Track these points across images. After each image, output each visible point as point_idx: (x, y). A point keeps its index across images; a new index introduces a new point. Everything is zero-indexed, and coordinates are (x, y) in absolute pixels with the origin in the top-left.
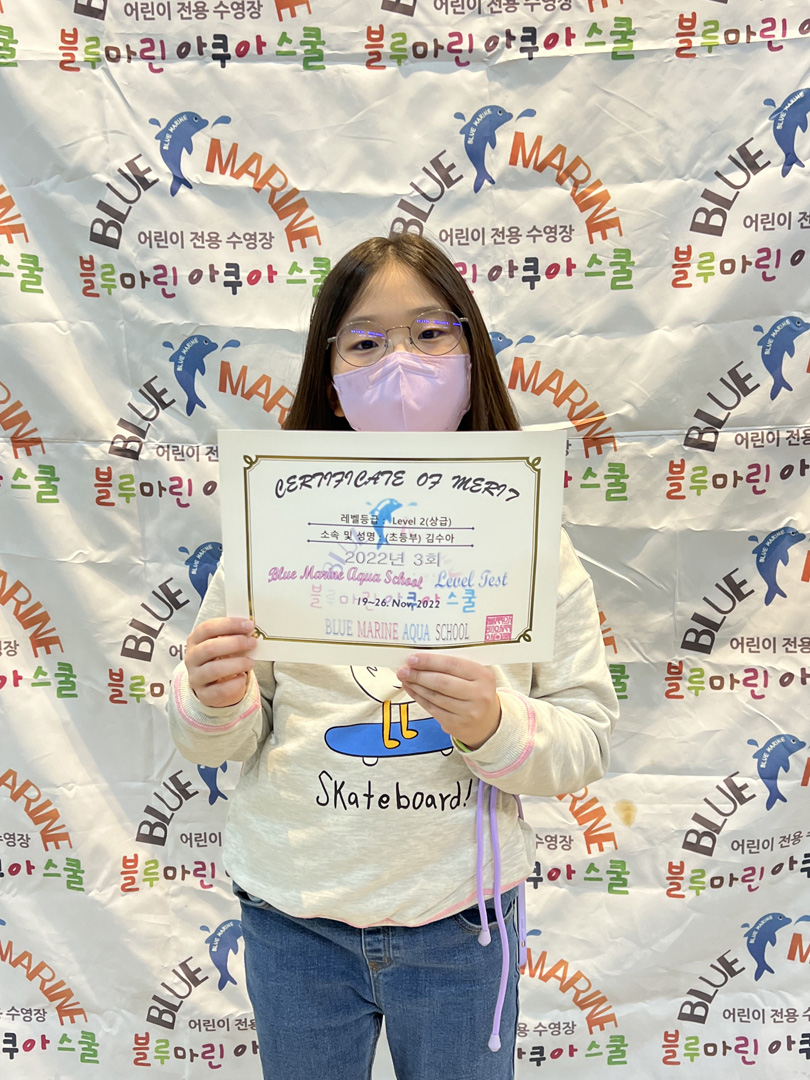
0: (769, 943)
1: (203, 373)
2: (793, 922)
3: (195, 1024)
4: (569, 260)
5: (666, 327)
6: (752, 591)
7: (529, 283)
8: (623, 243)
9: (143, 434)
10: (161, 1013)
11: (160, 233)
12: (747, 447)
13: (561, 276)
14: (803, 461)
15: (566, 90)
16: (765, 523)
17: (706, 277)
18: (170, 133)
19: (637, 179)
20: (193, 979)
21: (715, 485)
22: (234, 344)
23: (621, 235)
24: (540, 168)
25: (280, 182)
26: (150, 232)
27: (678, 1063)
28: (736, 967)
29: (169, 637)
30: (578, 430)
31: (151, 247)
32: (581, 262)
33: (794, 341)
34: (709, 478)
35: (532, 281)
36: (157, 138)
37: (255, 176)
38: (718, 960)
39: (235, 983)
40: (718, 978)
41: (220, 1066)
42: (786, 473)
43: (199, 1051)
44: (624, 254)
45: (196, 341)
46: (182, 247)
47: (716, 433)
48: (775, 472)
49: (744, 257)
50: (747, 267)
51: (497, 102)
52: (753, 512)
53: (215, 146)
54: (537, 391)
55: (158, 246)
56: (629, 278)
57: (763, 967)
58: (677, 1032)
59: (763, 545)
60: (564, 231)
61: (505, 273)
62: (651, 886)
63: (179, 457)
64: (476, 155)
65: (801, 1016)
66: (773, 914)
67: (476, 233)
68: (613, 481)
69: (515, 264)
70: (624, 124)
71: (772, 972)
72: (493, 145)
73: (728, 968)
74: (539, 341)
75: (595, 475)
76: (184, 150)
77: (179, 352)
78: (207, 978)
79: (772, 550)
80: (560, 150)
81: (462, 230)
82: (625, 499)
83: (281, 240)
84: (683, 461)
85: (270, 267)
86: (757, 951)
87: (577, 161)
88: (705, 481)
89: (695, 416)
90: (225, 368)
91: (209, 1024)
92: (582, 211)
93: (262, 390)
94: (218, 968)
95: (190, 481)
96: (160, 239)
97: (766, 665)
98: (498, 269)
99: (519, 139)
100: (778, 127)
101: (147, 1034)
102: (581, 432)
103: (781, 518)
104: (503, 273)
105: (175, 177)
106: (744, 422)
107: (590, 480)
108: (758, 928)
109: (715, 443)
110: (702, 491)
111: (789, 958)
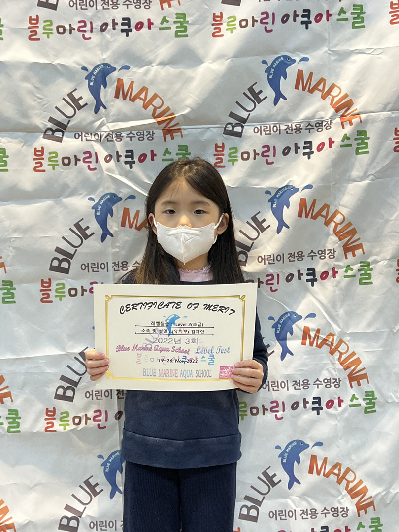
0: (295, 462)
4: (149, 20)
5: (210, 61)
6: (269, 226)
7: (125, 33)
8: (181, 10)
12: (261, 135)
13: (145, 29)
14: (296, 144)
16: (275, 182)
17: (231, 30)
21: (243, 159)
23: (180, 4)
28: (276, 480)
30: (159, 125)
32: (157, 21)
33: (286, 70)
34: (240, 155)
35: (127, 31)
38: (262, 473)
40: (264, 488)
42: (286, 152)
44: (182, 16)
47: (243, 126)
48: (279, 151)
49: (253, 17)
50: (255, 23)
52: (266, 175)
54: (133, 100)
56: (185, 31)
57: (293, 480)
58: (239, 528)
59: (275, 197)
60: (146, 2)
61: (110, 27)
65: (319, 514)
67: (91, 3)
68: (181, 155)
69: (116, 21)
71: (299, 483)
73: (271, 481)
74: (133, 69)
75: (170, 153)
79: (280, 199)
84: (223, 144)
86: (288, 468)
88: (237, 156)
89: (229, 116)
97: (278, 271)
98: (106, 24)
102: (161, 125)
103: (284, 180)
104: (109, 27)
106: (258, 120)
107: (167, 156)
108: (287, 451)
109: (242, 132)
110: (235, 162)
111: (309, 473)
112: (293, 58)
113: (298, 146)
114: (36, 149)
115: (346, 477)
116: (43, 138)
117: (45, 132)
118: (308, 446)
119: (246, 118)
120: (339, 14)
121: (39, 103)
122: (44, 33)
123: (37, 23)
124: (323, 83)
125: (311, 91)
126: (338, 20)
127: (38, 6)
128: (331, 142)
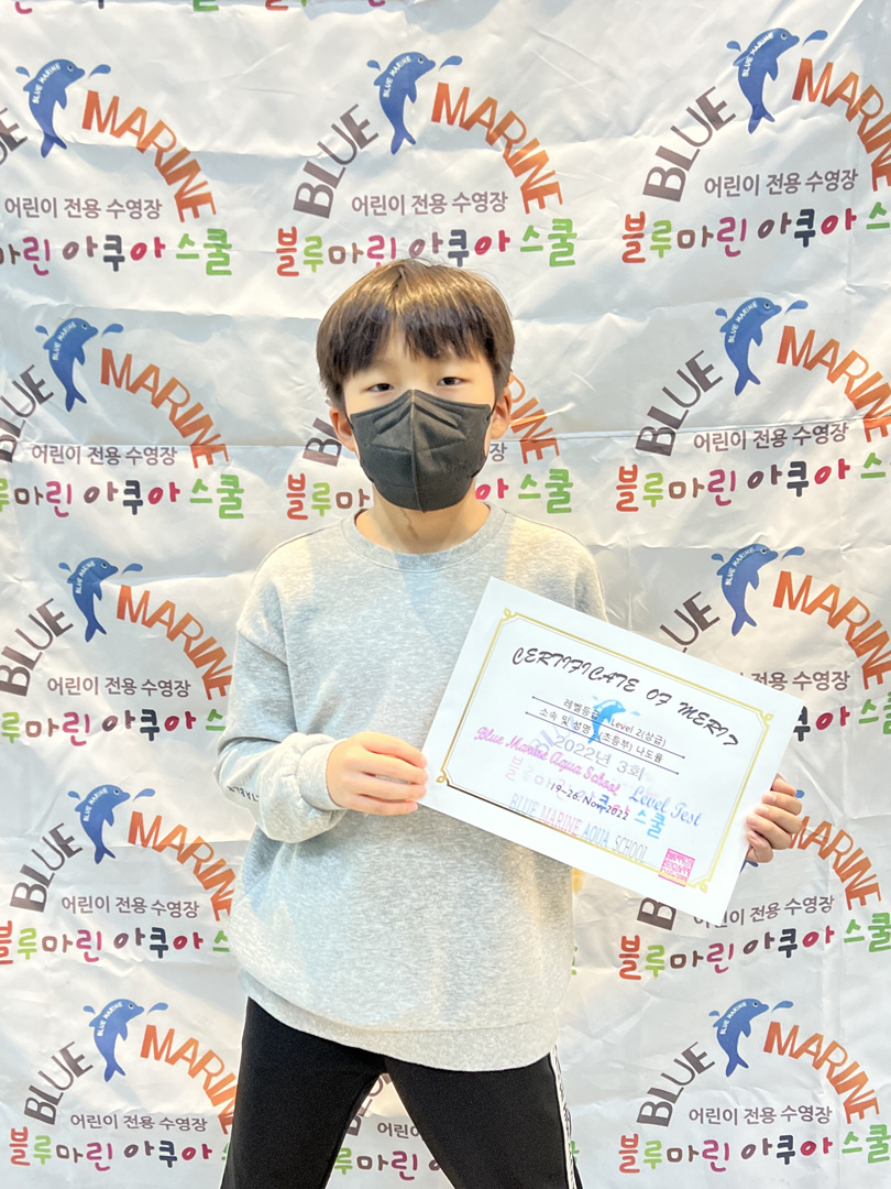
0: (742, 1033)
1: (82, 361)
2: (771, 1008)
3: (79, 1120)
4: (502, 233)
5: (615, 311)
6: (718, 619)
7: (456, 259)
8: (564, 212)
9: (17, 431)
10: (41, 1105)
11: (30, 200)
12: (708, 451)
13: (493, 251)
14: (774, 467)
15: (497, 33)
16: (731, 540)
18: (40, 84)
19: (579, 138)
20: (75, 1068)
21: (673, 495)
22: (116, 328)
23: (561, 202)
24: (467, 125)
25: (168, 141)
26: (18, 199)
27: (638, 1171)
28: (705, 1062)
29: (48, 668)
30: (515, 432)
31: (19, 215)
33: (762, 327)
34: (665, 487)
35: (460, 256)
36: (25, 89)
37: (139, 134)
38: (683, 1054)
39: (123, 1073)
40: (684, 1075)
41: (108, 1168)
42: (755, 480)
43: (83, 1150)
44: (564, 225)
45: (73, 325)
46: (55, 216)
47: (673, 434)
48: (742, 480)
49: (705, 228)
50: (708, 239)
51: (418, 48)
52: (717, 527)
53: (93, 99)
55: (28, 215)
56: (570, 252)
57: (735, 1061)
58: (636, 1136)
59: (730, 565)
60: (496, 199)
61: (428, 247)
62: (602, 965)
63: (58, 459)
64: (393, 110)
65: (779, 1116)
66: (746, 1001)
67: (394, 202)
68: (555, 490)
69: (439, 238)
70: (564, 73)
71: (746, 1066)
72: (413, 99)
73: (696, 1064)
75: (534, 484)
76: (57, 104)
77: (55, 338)
78: (91, 1067)
79: (740, 570)
80: (490, 103)
81: (378, 198)
82: (569, 510)
83: (169, 207)
84: (635, 467)
85: (157, 240)
86: (728, 1043)
87: (510, 118)
88: (660, 491)
89: (649, 414)
90: (107, 357)
91: (93, 1120)
92: (516, 175)
93: (150, 382)
94: (104, 1055)
95: (69, 487)
96: (31, 207)
98: (421, 242)
99: (443, 91)
100: (744, 75)
101: (25, 1129)
102: (518, 434)
103: (749, 535)
104: (426, 248)
105: (47, 136)
106: (706, 419)
107: (529, 490)
108: (730, 1016)
109: (672, 445)
110: (657, 501)
111: (765, 1050)
112: (775, 303)
113: (778, 470)
114: (290, 477)
115: (829, 1058)
116: (304, 457)
117: (308, 446)
118: (765, 1008)
119: (680, 418)
120: (872, 216)
121: (298, 392)
122: (306, 262)
123: (294, 242)
124: (832, 350)
125: (809, 366)
126: (869, 227)
127: (295, 208)
128: (843, 468)
